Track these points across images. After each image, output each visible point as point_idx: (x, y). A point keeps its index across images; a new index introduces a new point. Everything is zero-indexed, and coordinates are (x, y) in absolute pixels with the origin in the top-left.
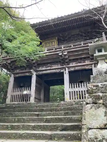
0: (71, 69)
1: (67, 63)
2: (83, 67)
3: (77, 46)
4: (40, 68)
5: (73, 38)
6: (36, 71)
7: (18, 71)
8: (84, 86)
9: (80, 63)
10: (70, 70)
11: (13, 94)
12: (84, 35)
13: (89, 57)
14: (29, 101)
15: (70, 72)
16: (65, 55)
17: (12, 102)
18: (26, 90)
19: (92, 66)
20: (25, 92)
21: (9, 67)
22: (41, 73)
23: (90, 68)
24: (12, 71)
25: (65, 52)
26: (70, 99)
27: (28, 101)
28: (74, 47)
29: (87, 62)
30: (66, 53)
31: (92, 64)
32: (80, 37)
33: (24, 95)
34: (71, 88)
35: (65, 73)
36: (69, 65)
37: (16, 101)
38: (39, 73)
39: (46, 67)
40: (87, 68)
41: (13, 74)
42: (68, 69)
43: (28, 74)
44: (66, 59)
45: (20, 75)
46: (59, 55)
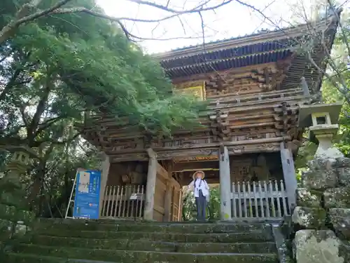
0: (235, 151)
1: (226, 135)
2: (261, 148)
3: (248, 103)
4: (166, 144)
5: (240, 85)
6: (158, 151)
7: (119, 149)
8: (263, 187)
9: (253, 138)
10: (232, 153)
11: (108, 198)
12: (261, 79)
13: (273, 127)
14: (142, 216)
15: (232, 158)
16: (224, 120)
17: (105, 215)
18: (136, 192)
19: (279, 146)
20: (134, 197)
21: (101, 140)
22: (168, 156)
23: (276, 149)
24: (106, 148)
25: (223, 114)
26: (232, 216)
27: (138, 216)
28: (242, 104)
29: (270, 137)
30: (226, 116)
31: (280, 142)
32: (252, 83)
33: (131, 201)
34: (234, 191)
35: (223, 157)
36: (230, 140)
37: (113, 215)
38: (164, 155)
39: (181, 144)
40: (268, 149)
41: (109, 155)
42: (229, 150)
44: (225, 128)
45: (123, 158)
46: (211, 120)
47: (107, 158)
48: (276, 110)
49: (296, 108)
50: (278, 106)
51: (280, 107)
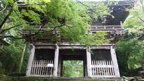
0: (93, 48)
2: (103, 48)
4: (63, 43)
6: (60, 46)
7: (40, 43)
10: (91, 48)
11: (34, 66)
14: (52, 74)
17: (33, 74)
18: (49, 63)
22: (64, 48)
23: (109, 48)
24: (34, 42)
29: (107, 43)
30: (91, 33)
31: (111, 46)
34: (93, 64)
37: (37, 74)
38: (62, 47)
39: (70, 43)
40: (106, 48)
41: (35, 46)
43: (51, 48)
45: (42, 47)
47: (34, 47)
48: (111, 33)
49: (119, 33)
50: (112, 31)
51: (113, 32)
